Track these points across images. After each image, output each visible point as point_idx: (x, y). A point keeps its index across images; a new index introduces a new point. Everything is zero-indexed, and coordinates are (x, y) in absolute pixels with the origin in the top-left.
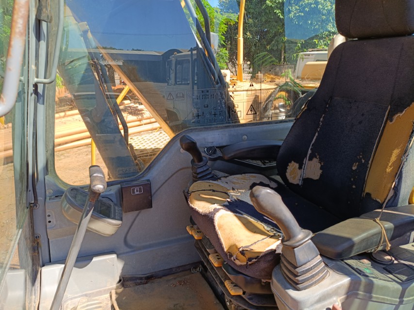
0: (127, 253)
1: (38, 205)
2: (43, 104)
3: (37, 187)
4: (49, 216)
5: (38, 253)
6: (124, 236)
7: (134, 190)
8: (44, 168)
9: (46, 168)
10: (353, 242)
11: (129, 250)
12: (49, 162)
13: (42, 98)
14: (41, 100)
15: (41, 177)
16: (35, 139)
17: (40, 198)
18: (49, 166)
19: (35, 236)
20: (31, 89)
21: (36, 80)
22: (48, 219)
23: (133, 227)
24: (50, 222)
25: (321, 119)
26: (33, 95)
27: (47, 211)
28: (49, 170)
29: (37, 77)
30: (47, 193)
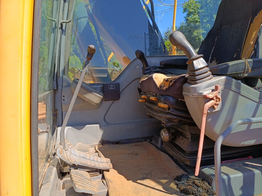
0: (105, 126)
1: (58, 91)
2: (65, 35)
3: (59, 81)
4: (64, 96)
5: (56, 118)
6: (104, 115)
7: (110, 86)
8: (63, 70)
9: (64, 71)
10: (228, 65)
11: (106, 124)
12: (66, 69)
13: (64, 32)
14: (64, 33)
15: (61, 75)
16: (59, 53)
17: (59, 87)
18: (66, 70)
19: (56, 109)
20: (60, 26)
21: (62, 21)
22: (63, 98)
23: (109, 111)
24: (64, 100)
25: (216, 39)
26: (60, 30)
27: (63, 93)
28: (65, 73)
29: (63, 20)
30: (63, 85)
